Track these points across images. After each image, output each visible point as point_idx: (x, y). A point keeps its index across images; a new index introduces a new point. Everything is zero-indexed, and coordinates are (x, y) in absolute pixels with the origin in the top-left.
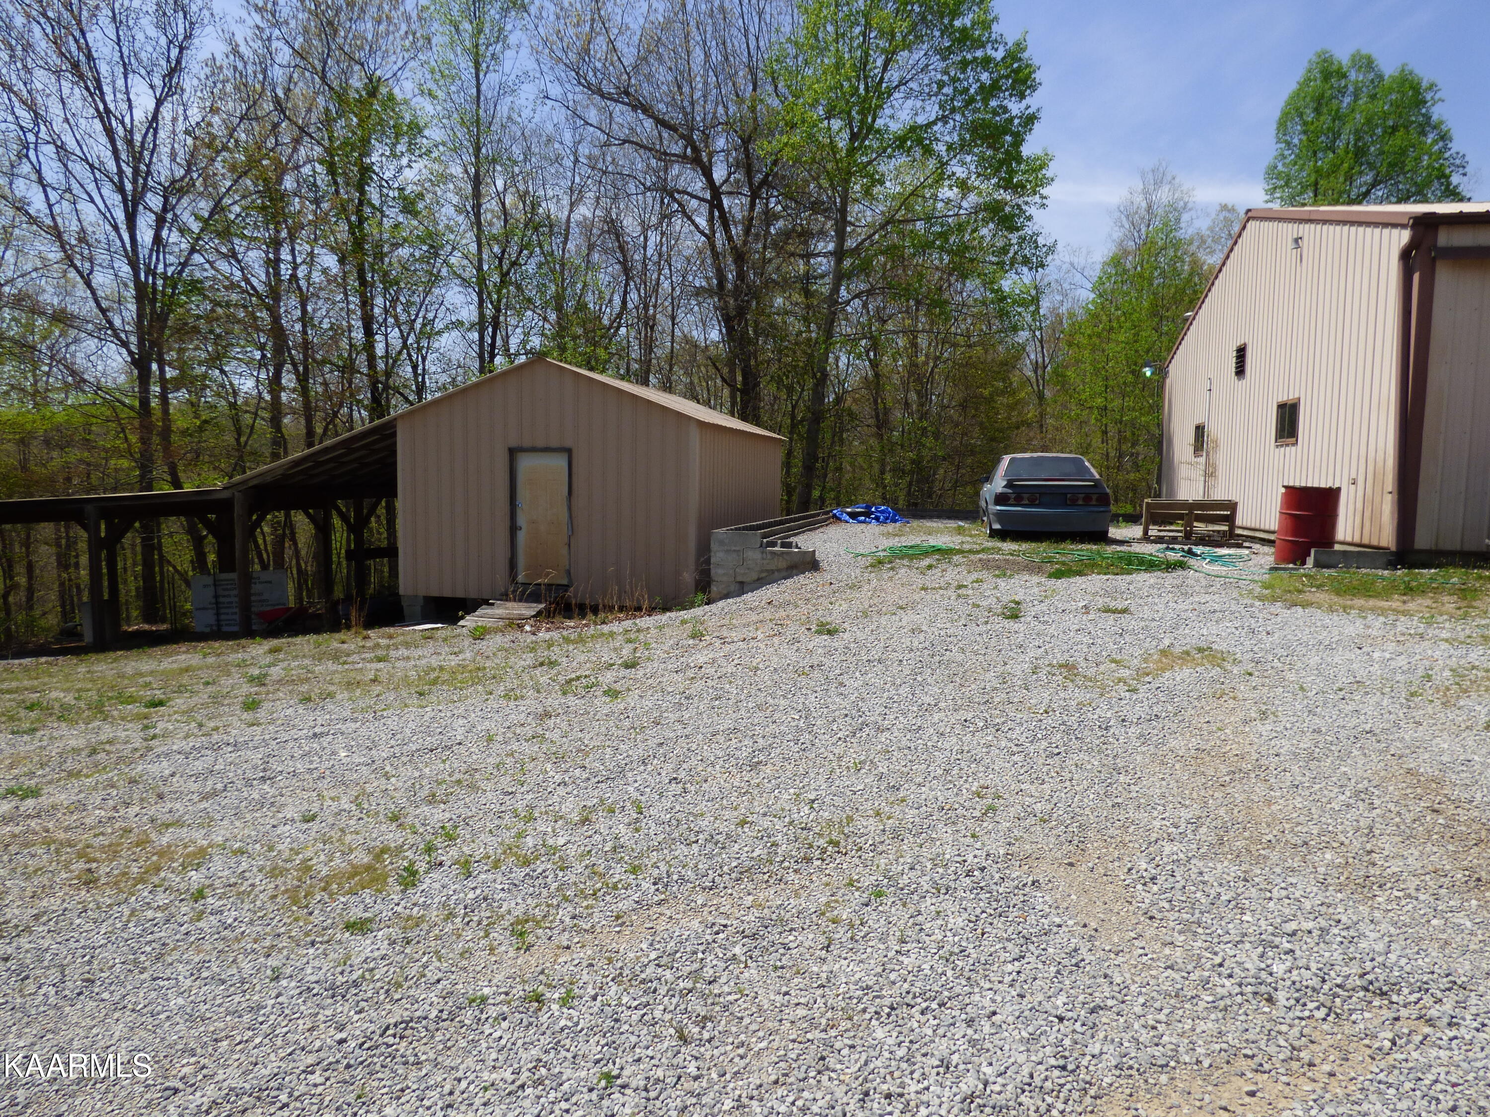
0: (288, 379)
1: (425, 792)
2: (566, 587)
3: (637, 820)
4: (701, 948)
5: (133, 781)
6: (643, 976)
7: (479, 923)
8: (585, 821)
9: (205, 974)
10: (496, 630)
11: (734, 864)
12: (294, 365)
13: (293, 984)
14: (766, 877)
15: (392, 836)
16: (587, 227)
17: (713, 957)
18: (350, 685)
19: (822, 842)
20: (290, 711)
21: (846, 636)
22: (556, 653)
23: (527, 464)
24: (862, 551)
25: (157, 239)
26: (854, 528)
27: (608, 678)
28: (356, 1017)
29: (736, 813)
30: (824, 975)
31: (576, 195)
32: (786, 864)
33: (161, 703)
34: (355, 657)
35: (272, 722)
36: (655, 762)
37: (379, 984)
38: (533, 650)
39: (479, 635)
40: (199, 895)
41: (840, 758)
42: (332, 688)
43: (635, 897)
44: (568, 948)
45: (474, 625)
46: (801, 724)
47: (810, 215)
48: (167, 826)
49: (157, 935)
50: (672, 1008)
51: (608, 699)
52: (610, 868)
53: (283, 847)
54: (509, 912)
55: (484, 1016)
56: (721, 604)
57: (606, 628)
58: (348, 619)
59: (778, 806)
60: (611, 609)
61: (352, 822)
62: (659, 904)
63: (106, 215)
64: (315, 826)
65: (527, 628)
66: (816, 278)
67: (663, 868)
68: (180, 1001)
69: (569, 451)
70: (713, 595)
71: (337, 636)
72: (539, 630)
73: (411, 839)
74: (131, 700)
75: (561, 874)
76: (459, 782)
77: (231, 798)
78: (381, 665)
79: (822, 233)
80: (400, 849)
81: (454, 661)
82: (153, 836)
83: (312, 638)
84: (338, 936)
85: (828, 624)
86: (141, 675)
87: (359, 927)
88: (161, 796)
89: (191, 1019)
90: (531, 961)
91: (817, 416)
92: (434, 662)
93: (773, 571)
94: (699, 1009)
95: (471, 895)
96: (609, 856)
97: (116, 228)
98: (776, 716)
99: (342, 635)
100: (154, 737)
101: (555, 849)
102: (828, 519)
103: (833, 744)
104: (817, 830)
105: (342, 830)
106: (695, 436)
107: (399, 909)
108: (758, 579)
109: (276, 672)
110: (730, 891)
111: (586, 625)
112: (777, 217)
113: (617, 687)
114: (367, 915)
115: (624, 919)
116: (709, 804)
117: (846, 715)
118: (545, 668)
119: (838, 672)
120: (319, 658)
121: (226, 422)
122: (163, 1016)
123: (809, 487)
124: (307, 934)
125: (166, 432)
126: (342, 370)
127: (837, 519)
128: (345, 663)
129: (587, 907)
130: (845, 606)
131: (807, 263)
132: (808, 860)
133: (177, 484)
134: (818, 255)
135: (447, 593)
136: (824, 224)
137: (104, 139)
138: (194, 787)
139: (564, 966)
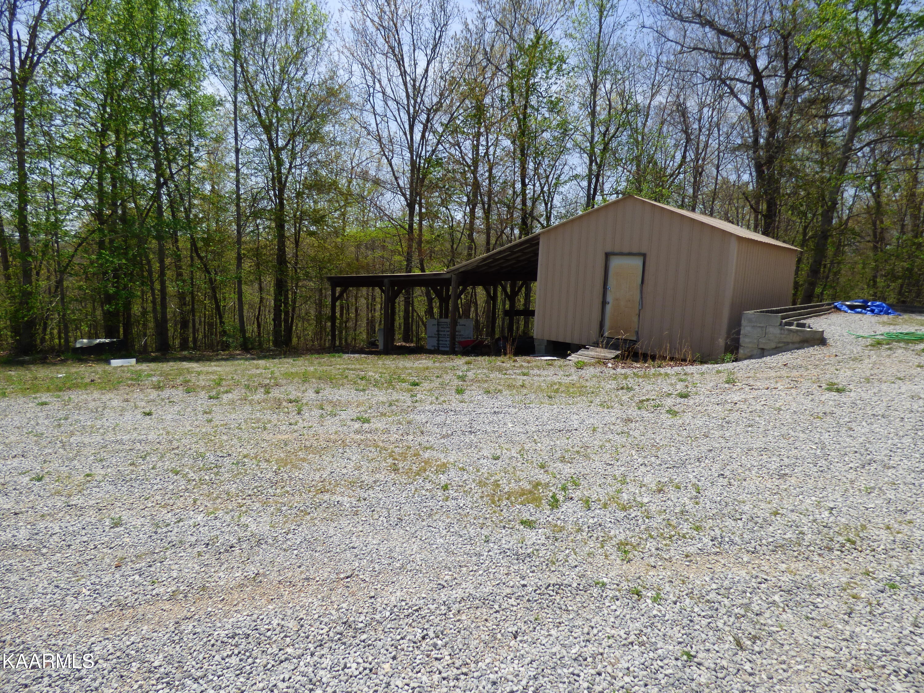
0: (479, 212)
1: (558, 455)
2: (635, 342)
3: (696, 497)
4: (749, 590)
5: (409, 423)
6: (708, 598)
7: (597, 539)
8: (660, 491)
9: (452, 530)
10: (591, 365)
11: (771, 540)
12: (483, 204)
13: (496, 547)
14: (796, 554)
15: (543, 478)
16: (662, 109)
17: (757, 598)
18: (510, 387)
19: (840, 539)
20: (480, 397)
21: (852, 394)
22: (631, 382)
23: (616, 263)
24: (863, 334)
25: (423, 137)
26: (852, 317)
27: (669, 402)
28: (531, 575)
29: (770, 506)
30: (848, 633)
31: (655, 90)
32: (812, 548)
33: (417, 384)
34: (510, 372)
35: (471, 402)
36: (707, 461)
37: (542, 559)
38: (615, 379)
39: (580, 366)
40: (445, 488)
41: (852, 482)
42: (500, 388)
43: (699, 546)
44: (655, 567)
45: (576, 360)
46: (818, 452)
47: (831, 86)
48: (427, 449)
49: (428, 504)
50: (730, 623)
51: (670, 416)
52: (680, 524)
53: (484, 470)
54: (615, 537)
55: (604, 595)
56: (746, 362)
57: (662, 370)
58: (505, 349)
59: (803, 507)
60: (664, 358)
61: (519, 464)
62: (716, 554)
63: (401, 126)
64: (499, 462)
65: (610, 365)
66: (832, 132)
67: (718, 532)
68: (441, 540)
69: (644, 255)
70: (740, 355)
71: (499, 358)
72: (617, 367)
73: (553, 481)
74: (404, 381)
75: (647, 520)
76: (578, 452)
77: (455, 439)
78: (525, 378)
79: (841, 99)
80: (547, 485)
81: (567, 380)
82: (421, 452)
83: (487, 358)
84: (517, 526)
85: (835, 384)
86: (407, 368)
87: (528, 524)
88: (422, 433)
89: (447, 551)
90: (632, 569)
91: (824, 235)
92: (555, 379)
93: (788, 343)
94: (750, 630)
95: (591, 521)
96: (679, 516)
97: (405, 134)
98: (797, 444)
99: (501, 358)
100: (416, 401)
101: (642, 505)
102: (831, 309)
103: (846, 471)
104: (837, 529)
105: (514, 468)
106: (734, 246)
107: (550, 519)
108: (776, 348)
109: (470, 375)
110: (768, 557)
111: (647, 367)
112: (803, 90)
113: (676, 409)
114: (531, 518)
115: (692, 558)
116: (749, 496)
117: (856, 452)
118: (625, 391)
119: (847, 419)
120: (492, 369)
121: (447, 236)
122: (434, 546)
123: (813, 285)
124: (501, 521)
125: (420, 242)
126: (508, 207)
127: (838, 309)
128: (506, 374)
129: (666, 545)
130: (849, 373)
131: (826, 122)
132: (831, 550)
133: (423, 270)
134: (835, 115)
135: (561, 340)
136: (844, 91)
137: (402, 87)
138: (438, 431)
139: (652, 578)
